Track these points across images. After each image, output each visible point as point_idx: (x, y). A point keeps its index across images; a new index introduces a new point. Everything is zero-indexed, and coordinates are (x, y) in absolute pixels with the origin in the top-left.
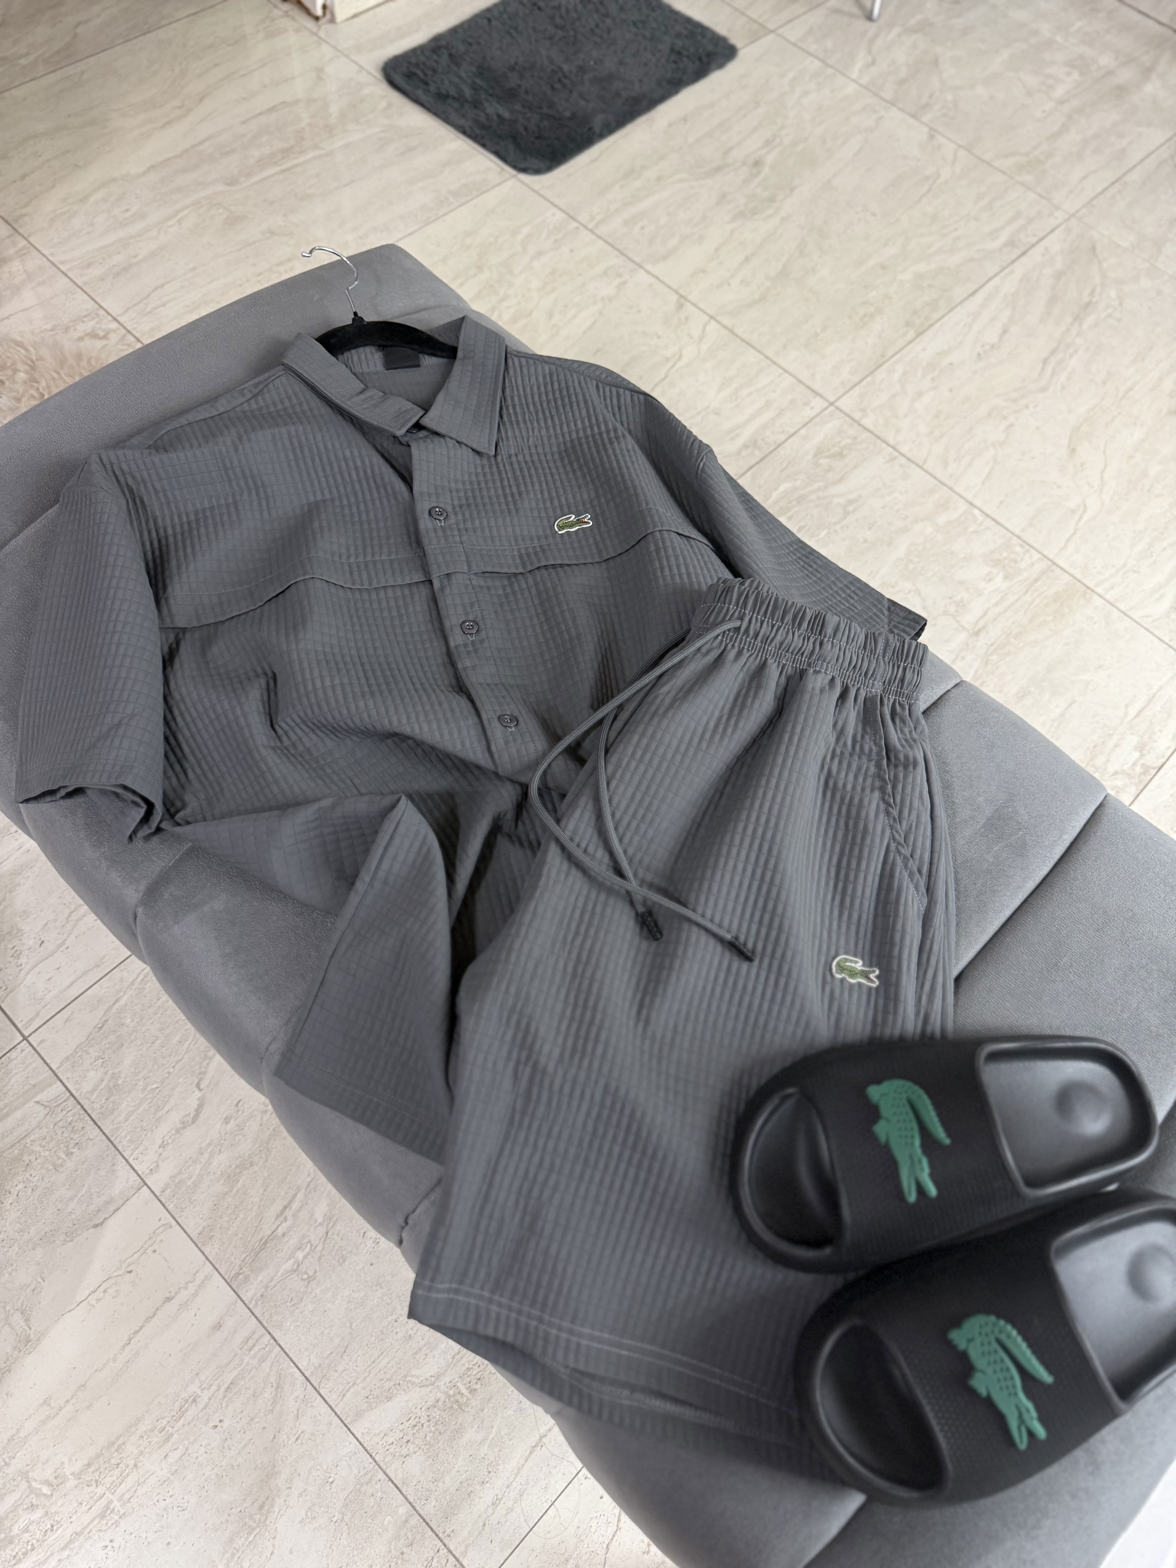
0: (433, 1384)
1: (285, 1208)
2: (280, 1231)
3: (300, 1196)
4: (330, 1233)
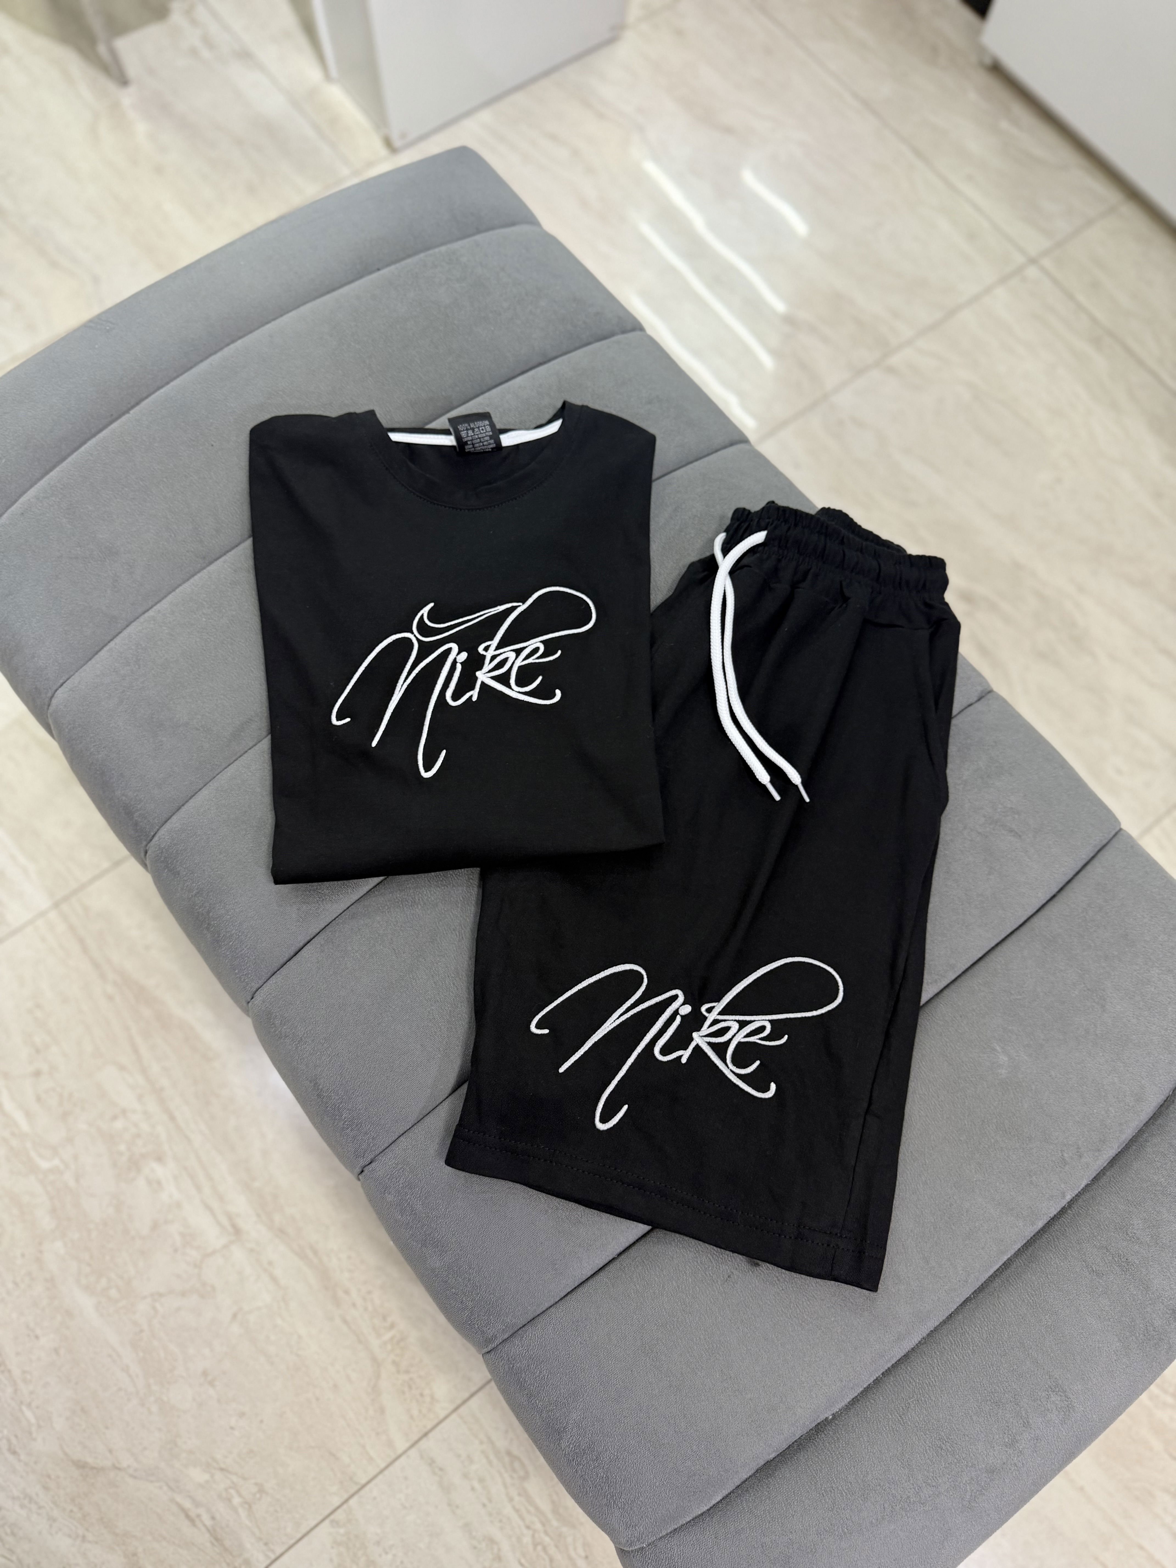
0: (379, 1365)
1: (187, 1516)
2: (209, 1523)
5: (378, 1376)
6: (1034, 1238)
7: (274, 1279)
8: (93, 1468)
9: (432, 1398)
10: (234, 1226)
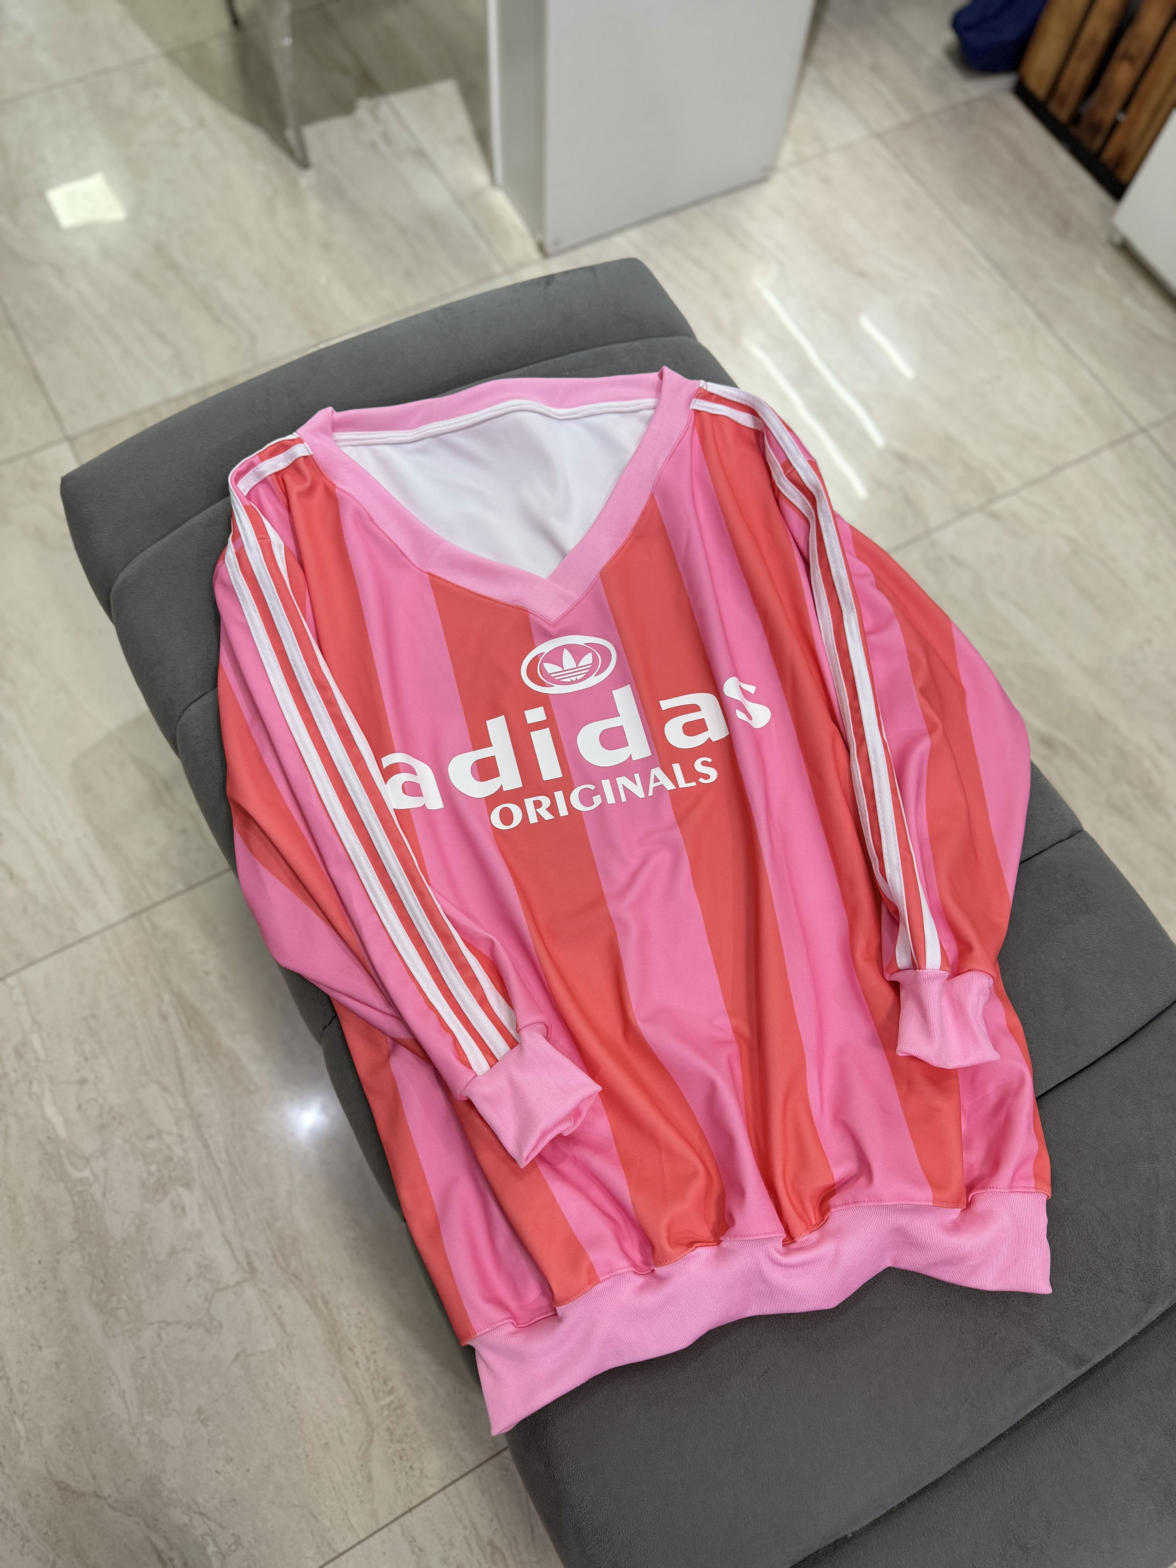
0: (373, 1430)
1: (160, 1558)
3: (154, 1538)
4: (202, 1510)
5: (370, 1442)
6: (1075, 1383)
7: (282, 1324)
8: (74, 1492)
9: (422, 1471)
10: (249, 1263)
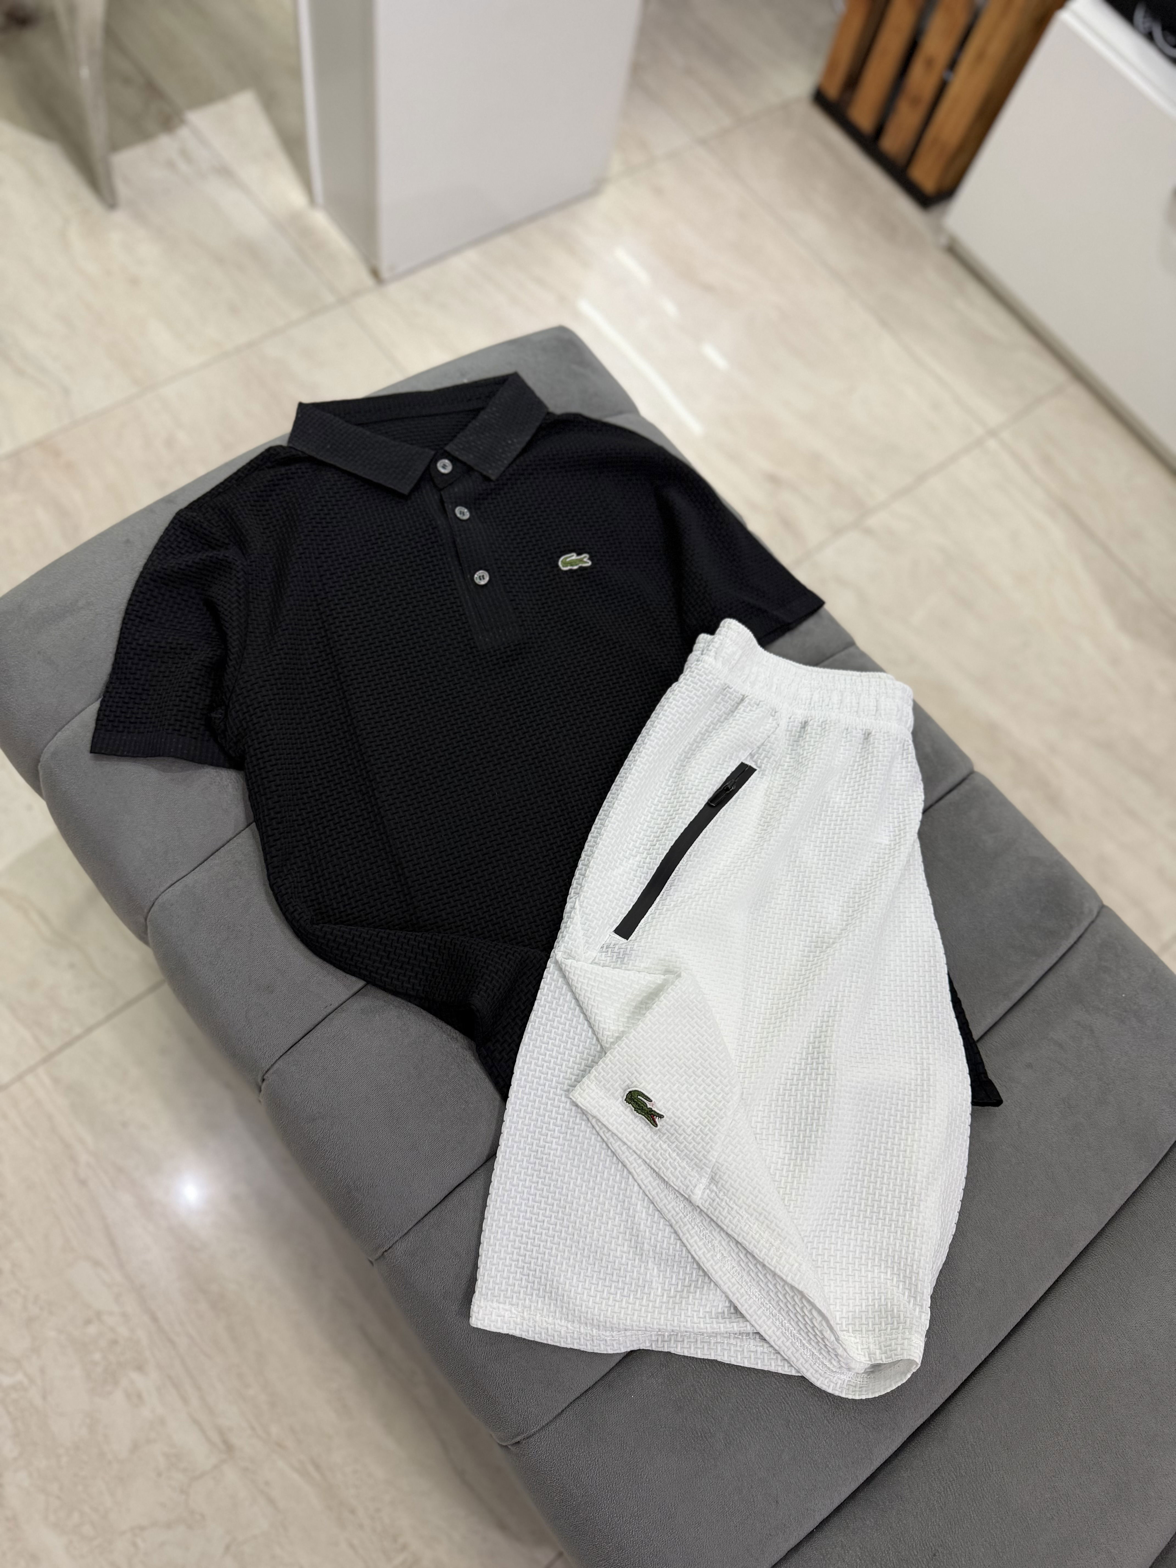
7: (271, 1501)
10: (226, 1442)
